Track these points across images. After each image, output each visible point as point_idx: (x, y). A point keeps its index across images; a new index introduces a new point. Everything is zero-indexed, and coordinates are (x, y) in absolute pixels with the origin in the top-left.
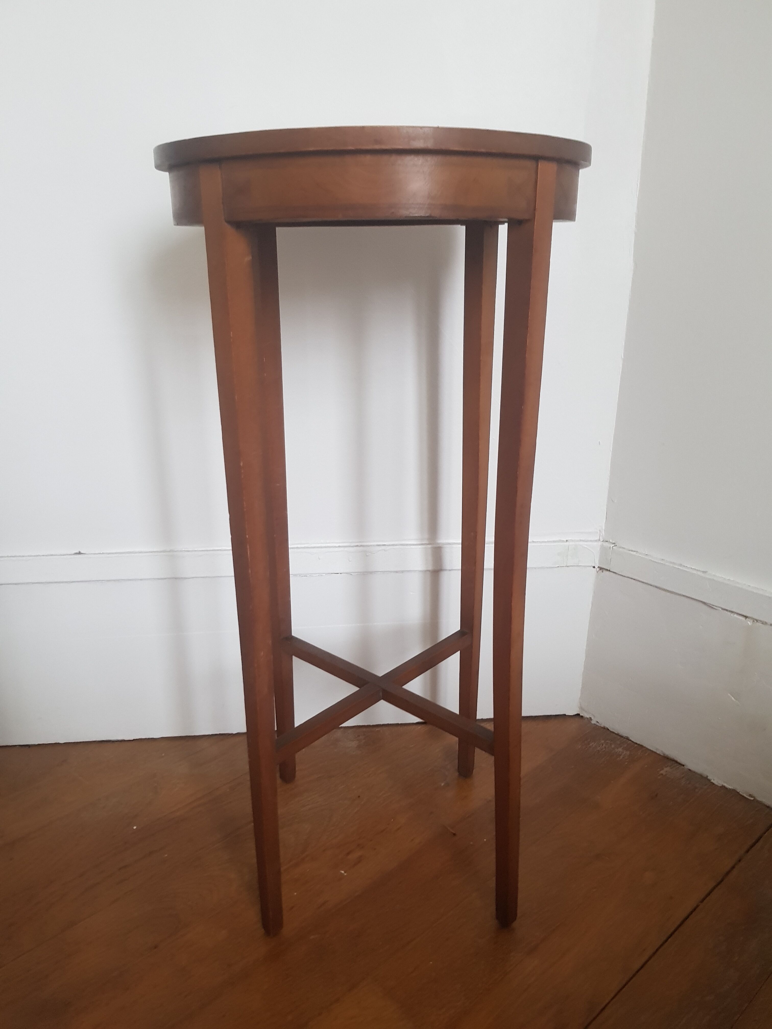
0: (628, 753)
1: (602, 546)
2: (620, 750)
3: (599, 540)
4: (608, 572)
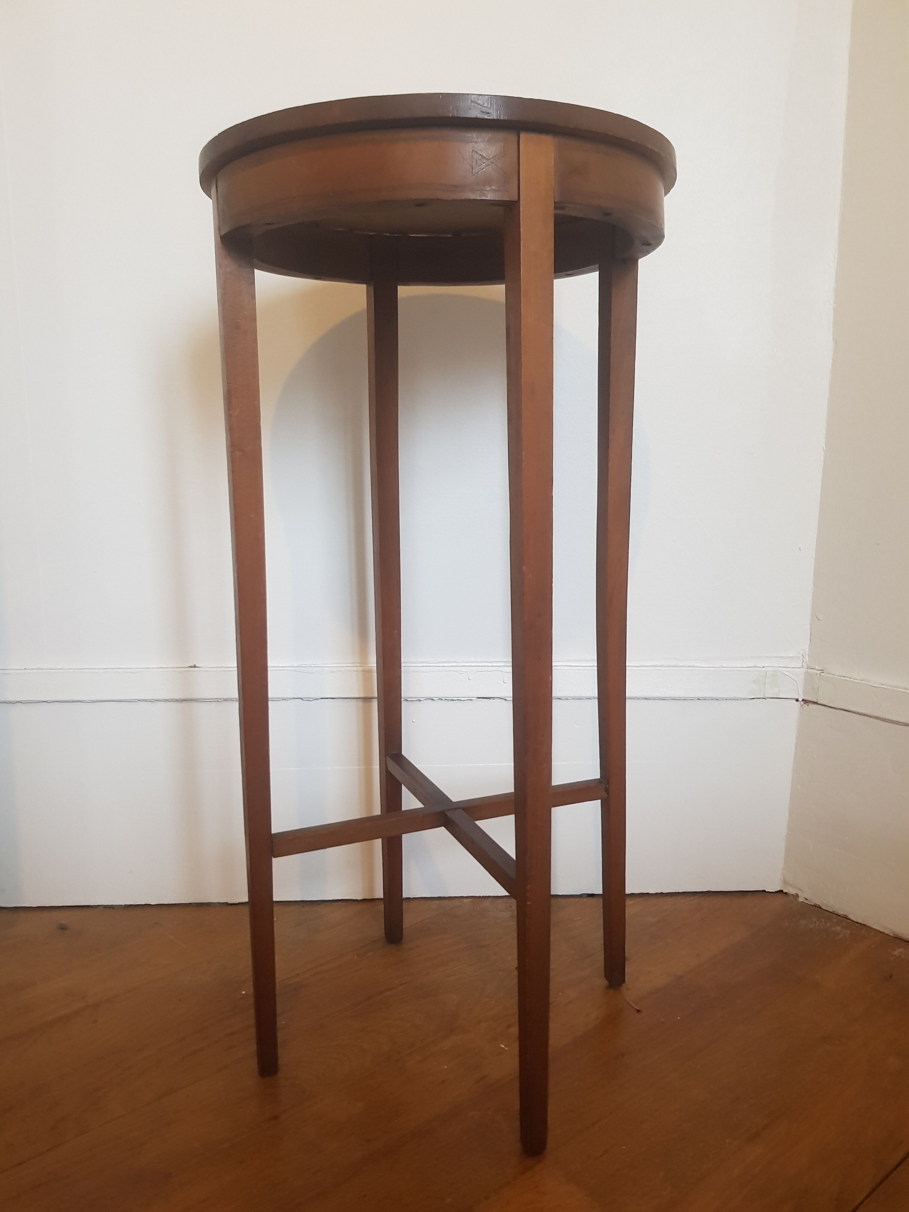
0: (849, 932)
1: (806, 673)
2: (838, 928)
3: (803, 667)
4: (815, 706)
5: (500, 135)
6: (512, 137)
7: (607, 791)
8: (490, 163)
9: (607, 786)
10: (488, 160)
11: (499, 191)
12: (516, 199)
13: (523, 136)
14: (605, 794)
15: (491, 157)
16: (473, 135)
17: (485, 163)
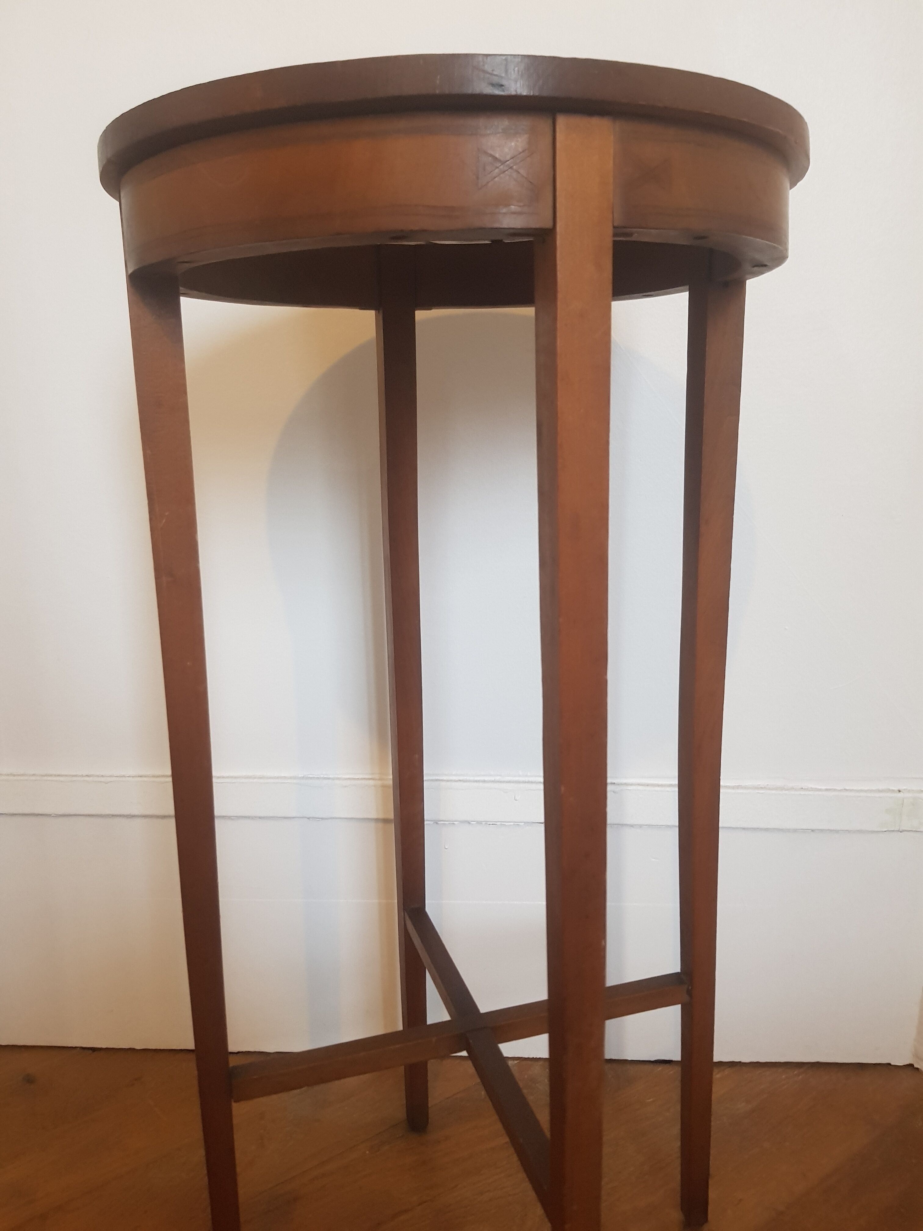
5: (524, 122)
6: (543, 124)
7: (689, 993)
8: (506, 168)
9: (690, 988)
10: (503, 163)
11: (520, 213)
12: (549, 225)
13: (562, 121)
14: (686, 998)
15: (508, 157)
16: (481, 122)
17: (497, 168)
